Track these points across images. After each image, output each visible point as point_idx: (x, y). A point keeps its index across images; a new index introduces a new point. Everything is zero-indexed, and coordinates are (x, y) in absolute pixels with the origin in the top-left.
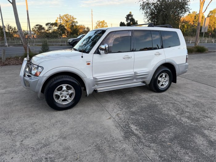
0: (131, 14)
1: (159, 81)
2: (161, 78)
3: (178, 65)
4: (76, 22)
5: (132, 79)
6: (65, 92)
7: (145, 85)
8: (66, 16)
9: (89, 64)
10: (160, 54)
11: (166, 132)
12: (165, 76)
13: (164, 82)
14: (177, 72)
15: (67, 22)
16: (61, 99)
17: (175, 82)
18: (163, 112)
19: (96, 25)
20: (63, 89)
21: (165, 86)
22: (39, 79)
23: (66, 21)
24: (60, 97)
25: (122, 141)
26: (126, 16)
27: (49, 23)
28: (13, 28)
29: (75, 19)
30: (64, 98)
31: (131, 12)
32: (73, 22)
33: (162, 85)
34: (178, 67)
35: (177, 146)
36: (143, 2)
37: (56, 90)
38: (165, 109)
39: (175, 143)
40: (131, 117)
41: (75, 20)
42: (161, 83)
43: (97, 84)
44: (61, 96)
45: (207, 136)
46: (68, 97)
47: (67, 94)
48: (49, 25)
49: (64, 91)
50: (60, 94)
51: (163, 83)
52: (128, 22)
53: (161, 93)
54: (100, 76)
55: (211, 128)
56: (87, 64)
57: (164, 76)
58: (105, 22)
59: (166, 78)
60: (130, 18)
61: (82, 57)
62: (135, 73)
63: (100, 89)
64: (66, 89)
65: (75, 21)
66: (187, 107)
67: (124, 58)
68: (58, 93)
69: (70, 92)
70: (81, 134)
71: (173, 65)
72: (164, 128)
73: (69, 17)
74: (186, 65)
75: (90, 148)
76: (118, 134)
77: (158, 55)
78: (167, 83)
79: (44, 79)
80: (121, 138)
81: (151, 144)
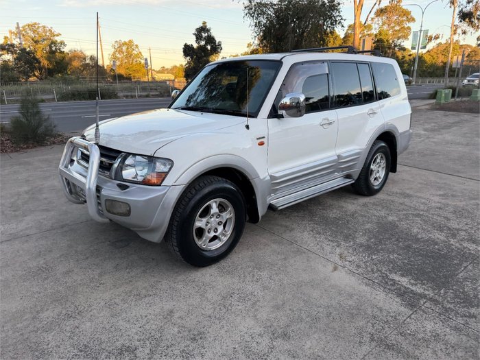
0: (206, 27)
1: (372, 172)
2: (375, 165)
3: (401, 134)
4: (62, 43)
5: (333, 172)
6: (215, 218)
7: (353, 182)
8: (32, 26)
10: (374, 113)
11: (466, 278)
12: (381, 158)
13: (378, 172)
15: (36, 42)
16: (207, 238)
17: (395, 170)
19: (113, 50)
20: (212, 212)
21: (380, 181)
22: (166, 193)
23: (33, 39)
24: (206, 233)
25: (413, 317)
26: (194, 31)
29: (58, 35)
30: (212, 234)
31: (204, 23)
32: (54, 43)
33: (376, 179)
34: (400, 140)
37: (198, 217)
38: (416, 229)
40: (374, 257)
41: (58, 39)
42: (374, 175)
43: (274, 191)
44: (206, 229)
46: (220, 228)
47: (219, 223)
49: (213, 216)
50: (206, 225)
51: (378, 175)
52: (201, 44)
54: (282, 170)
56: (259, 145)
57: (379, 159)
58: (135, 43)
59: (381, 164)
60: (205, 35)
62: (339, 157)
64: (217, 210)
65: (59, 41)
66: (447, 219)
67: (322, 125)
68: (202, 223)
69: (225, 216)
72: (456, 270)
73: (40, 30)
74: (410, 134)
75: (366, 348)
77: (373, 116)
78: (383, 175)
79: (180, 191)
80: (405, 310)
81: (468, 309)
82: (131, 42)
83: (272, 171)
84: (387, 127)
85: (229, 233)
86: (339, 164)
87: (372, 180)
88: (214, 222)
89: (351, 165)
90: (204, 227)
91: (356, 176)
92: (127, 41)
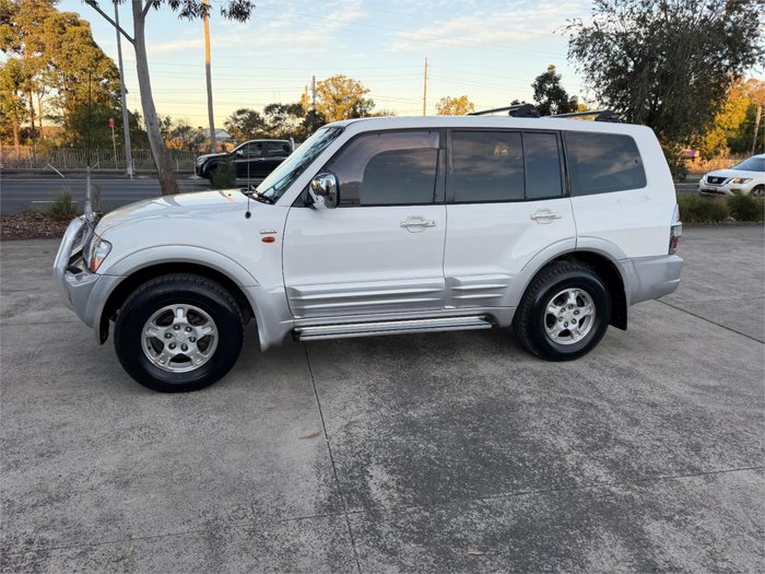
0: (553, 73)
1: (552, 320)
2: (559, 308)
3: (633, 260)
4: (370, 103)
5: (440, 304)
6: (182, 330)
8: (336, 81)
9: (269, 240)
10: (553, 217)
11: (486, 507)
12: (578, 298)
13: (574, 321)
14: (628, 289)
15: (338, 101)
16: (168, 354)
17: (621, 323)
18: (524, 434)
19: (437, 111)
20: (176, 321)
21: (578, 338)
22: (94, 283)
23: (334, 98)
24: (166, 348)
25: (304, 521)
27: (276, 106)
28: (163, 120)
29: (365, 92)
30: (177, 351)
32: (359, 102)
33: (566, 333)
34: (632, 271)
35: (499, 564)
36: (581, 29)
37: (151, 322)
38: (540, 424)
39: (497, 553)
40: (394, 438)
41: (366, 97)
42: (560, 326)
43: (302, 312)
44: (167, 343)
45: (648, 545)
46: (192, 347)
47: (190, 338)
48: (277, 110)
49: (178, 327)
50: (166, 336)
51: (571, 327)
52: (542, 101)
53: (558, 364)
54: (311, 284)
55: (687, 514)
56: (264, 240)
57: (572, 300)
59: (582, 309)
60: (549, 86)
61: (248, 215)
62: (451, 281)
63: (313, 330)
64: (185, 320)
65: (366, 100)
66: (635, 422)
67: (405, 226)
68: (158, 332)
69: (202, 331)
70: (184, 479)
71: (610, 261)
72: (493, 492)
73: (345, 85)
74: (668, 264)
75: (185, 528)
76: (307, 491)
77: (547, 221)
78: (587, 330)
79: (112, 283)
80: (310, 509)
81: (405, 542)
82: (464, 99)
83: (290, 282)
84: (584, 243)
85: (208, 356)
86: (452, 293)
87: (553, 334)
88: (182, 335)
89: (485, 299)
90: (162, 338)
91: (506, 320)
92: (458, 98)
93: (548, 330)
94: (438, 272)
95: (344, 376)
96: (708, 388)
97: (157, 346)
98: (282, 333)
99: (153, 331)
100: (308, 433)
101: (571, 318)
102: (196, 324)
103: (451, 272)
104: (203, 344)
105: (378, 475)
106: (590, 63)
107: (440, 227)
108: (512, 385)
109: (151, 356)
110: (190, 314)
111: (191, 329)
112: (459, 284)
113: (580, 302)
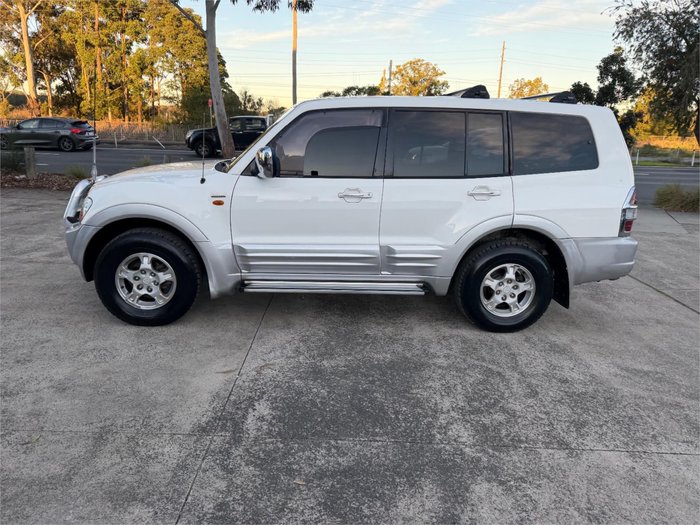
0: (619, 55)
1: (489, 293)
2: (496, 282)
3: (577, 241)
4: (445, 84)
5: (376, 269)
6: (148, 274)
8: (414, 65)
9: (219, 203)
10: (491, 195)
11: (336, 447)
12: (517, 274)
13: (512, 296)
14: (571, 268)
15: (414, 83)
16: (136, 294)
17: (564, 301)
18: (414, 391)
19: (510, 93)
20: (142, 266)
21: (516, 312)
23: (410, 80)
24: (135, 288)
25: (176, 437)
26: (599, 62)
27: (354, 89)
28: (256, 101)
29: (441, 74)
30: (144, 292)
31: (619, 49)
32: (434, 84)
33: (504, 306)
34: (575, 249)
35: (314, 495)
37: (123, 267)
38: (437, 385)
39: (319, 486)
40: (295, 381)
41: (441, 79)
42: (498, 299)
43: (249, 268)
44: (135, 284)
45: (465, 501)
46: (156, 289)
47: (155, 282)
48: (354, 92)
49: (144, 271)
50: (135, 278)
51: (509, 301)
52: (607, 83)
54: (256, 243)
55: (525, 482)
56: (215, 203)
57: (511, 274)
58: (544, 82)
59: (521, 285)
60: (614, 68)
61: (203, 181)
62: (388, 251)
64: (149, 266)
65: (441, 82)
66: (534, 394)
67: (343, 197)
68: (129, 275)
69: (164, 277)
70: (107, 392)
71: (551, 240)
72: (352, 435)
73: (422, 69)
74: (618, 247)
75: (85, 428)
76: (194, 414)
77: (484, 198)
78: (524, 306)
79: (91, 232)
80: (188, 428)
81: (247, 465)
82: (538, 81)
83: (239, 241)
84: (521, 221)
85: (168, 298)
86: (388, 260)
87: (490, 306)
88: (148, 279)
89: (420, 267)
90: (132, 280)
91: (442, 288)
92: (532, 79)
93: (485, 302)
94: (374, 239)
95: (288, 325)
96: (637, 372)
97: (129, 286)
98: (230, 284)
99: (124, 273)
100: (225, 370)
101: (508, 291)
102: (159, 271)
103: (386, 241)
104: (165, 287)
105: (263, 408)
106: (636, 44)
107: (376, 199)
108: (434, 348)
109: (123, 293)
110: (154, 262)
111: (155, 275)
112: (394, 252)
113: (520, 277)
